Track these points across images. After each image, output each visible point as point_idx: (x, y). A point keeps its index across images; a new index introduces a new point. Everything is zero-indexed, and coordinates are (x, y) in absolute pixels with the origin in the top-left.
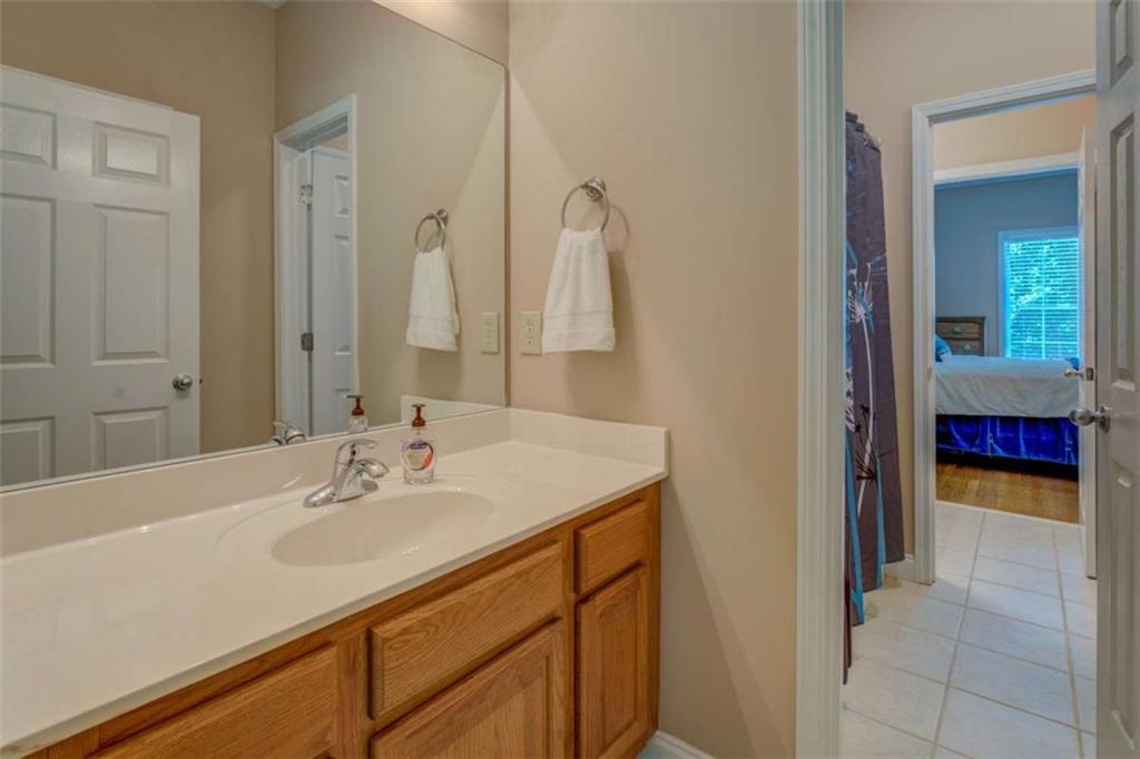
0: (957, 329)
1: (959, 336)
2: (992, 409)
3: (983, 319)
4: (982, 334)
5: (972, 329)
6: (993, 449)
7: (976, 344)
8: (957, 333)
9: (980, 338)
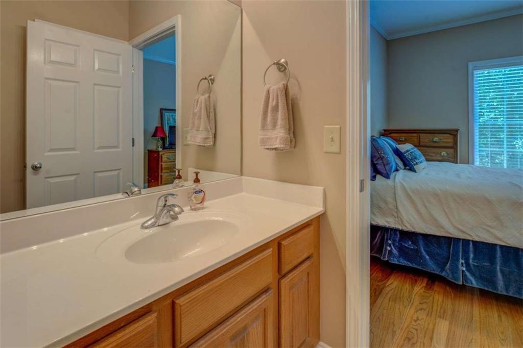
0: (436, 139)
1: (436, 145)
2: (463, 232)
3: (457, 131)
4: (456, 143)
5: (448, 139)
6: (464, 276)
7: (451, 151)
8: (435, 142)
9: (454, 147)
